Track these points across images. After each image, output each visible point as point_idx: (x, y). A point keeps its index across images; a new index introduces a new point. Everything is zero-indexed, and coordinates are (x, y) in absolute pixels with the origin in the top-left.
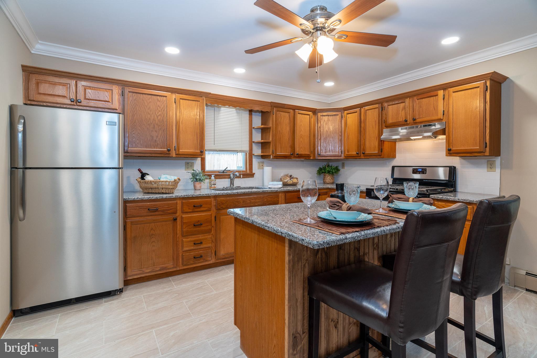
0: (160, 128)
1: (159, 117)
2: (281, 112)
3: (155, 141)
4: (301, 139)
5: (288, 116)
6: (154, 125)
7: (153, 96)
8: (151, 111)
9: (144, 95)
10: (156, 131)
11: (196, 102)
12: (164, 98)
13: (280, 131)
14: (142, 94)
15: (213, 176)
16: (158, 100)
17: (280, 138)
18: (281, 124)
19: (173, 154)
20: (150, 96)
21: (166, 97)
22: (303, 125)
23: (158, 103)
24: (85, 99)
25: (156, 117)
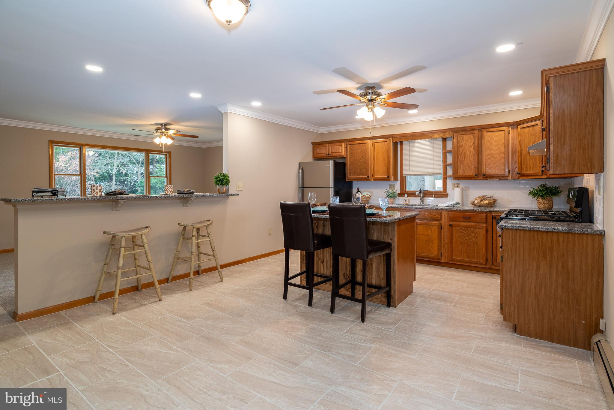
0: (364, 163)
1: (364, 157)
2: (462, 135)
3: (362, 171)
4: (492, 159)
5: (472, 137)
6: (361, 162)
7: (360, 145)
8: (359, 154)
9: (356, 145)
10: (362, 165)
11: (385, 143)
12: (366, 144)
13: (461, 154)
14: (354, 144)
15: (406, 194)
16: (363, 146)
17: (462, 160)
18: (463, 146)
19: (372, 178)
20: (359, 145)
21: (367, 143)
22: (494, 143)
23: (363, 148)
24: (332, 153)
25: (362, 157)
